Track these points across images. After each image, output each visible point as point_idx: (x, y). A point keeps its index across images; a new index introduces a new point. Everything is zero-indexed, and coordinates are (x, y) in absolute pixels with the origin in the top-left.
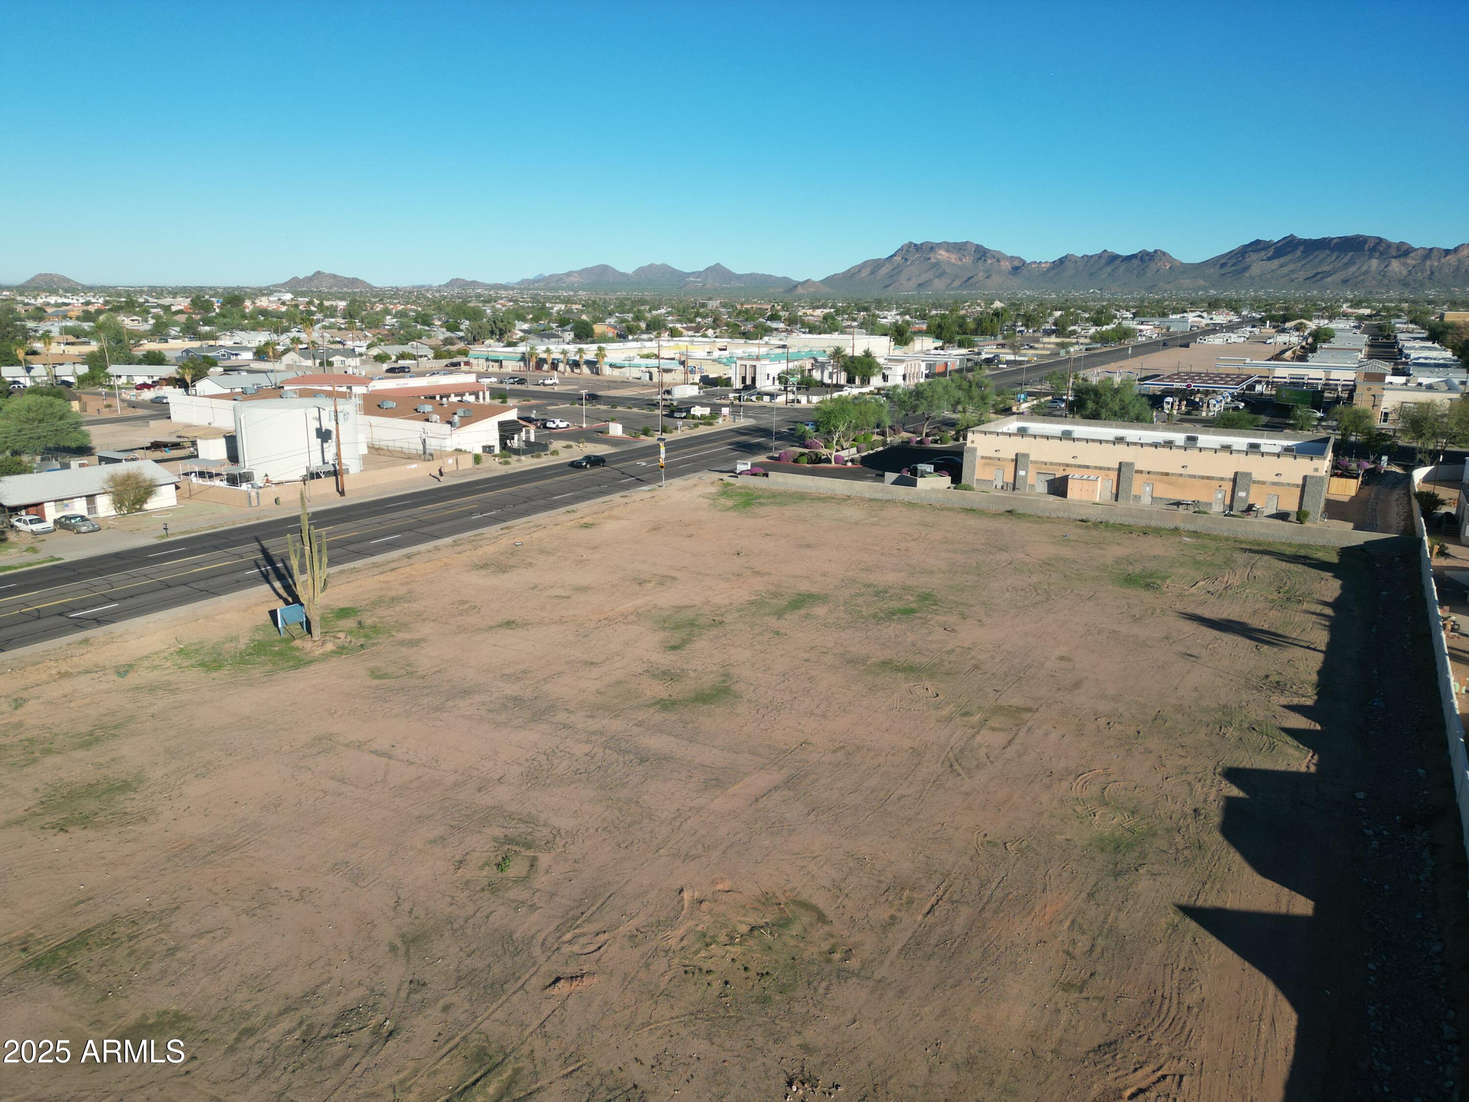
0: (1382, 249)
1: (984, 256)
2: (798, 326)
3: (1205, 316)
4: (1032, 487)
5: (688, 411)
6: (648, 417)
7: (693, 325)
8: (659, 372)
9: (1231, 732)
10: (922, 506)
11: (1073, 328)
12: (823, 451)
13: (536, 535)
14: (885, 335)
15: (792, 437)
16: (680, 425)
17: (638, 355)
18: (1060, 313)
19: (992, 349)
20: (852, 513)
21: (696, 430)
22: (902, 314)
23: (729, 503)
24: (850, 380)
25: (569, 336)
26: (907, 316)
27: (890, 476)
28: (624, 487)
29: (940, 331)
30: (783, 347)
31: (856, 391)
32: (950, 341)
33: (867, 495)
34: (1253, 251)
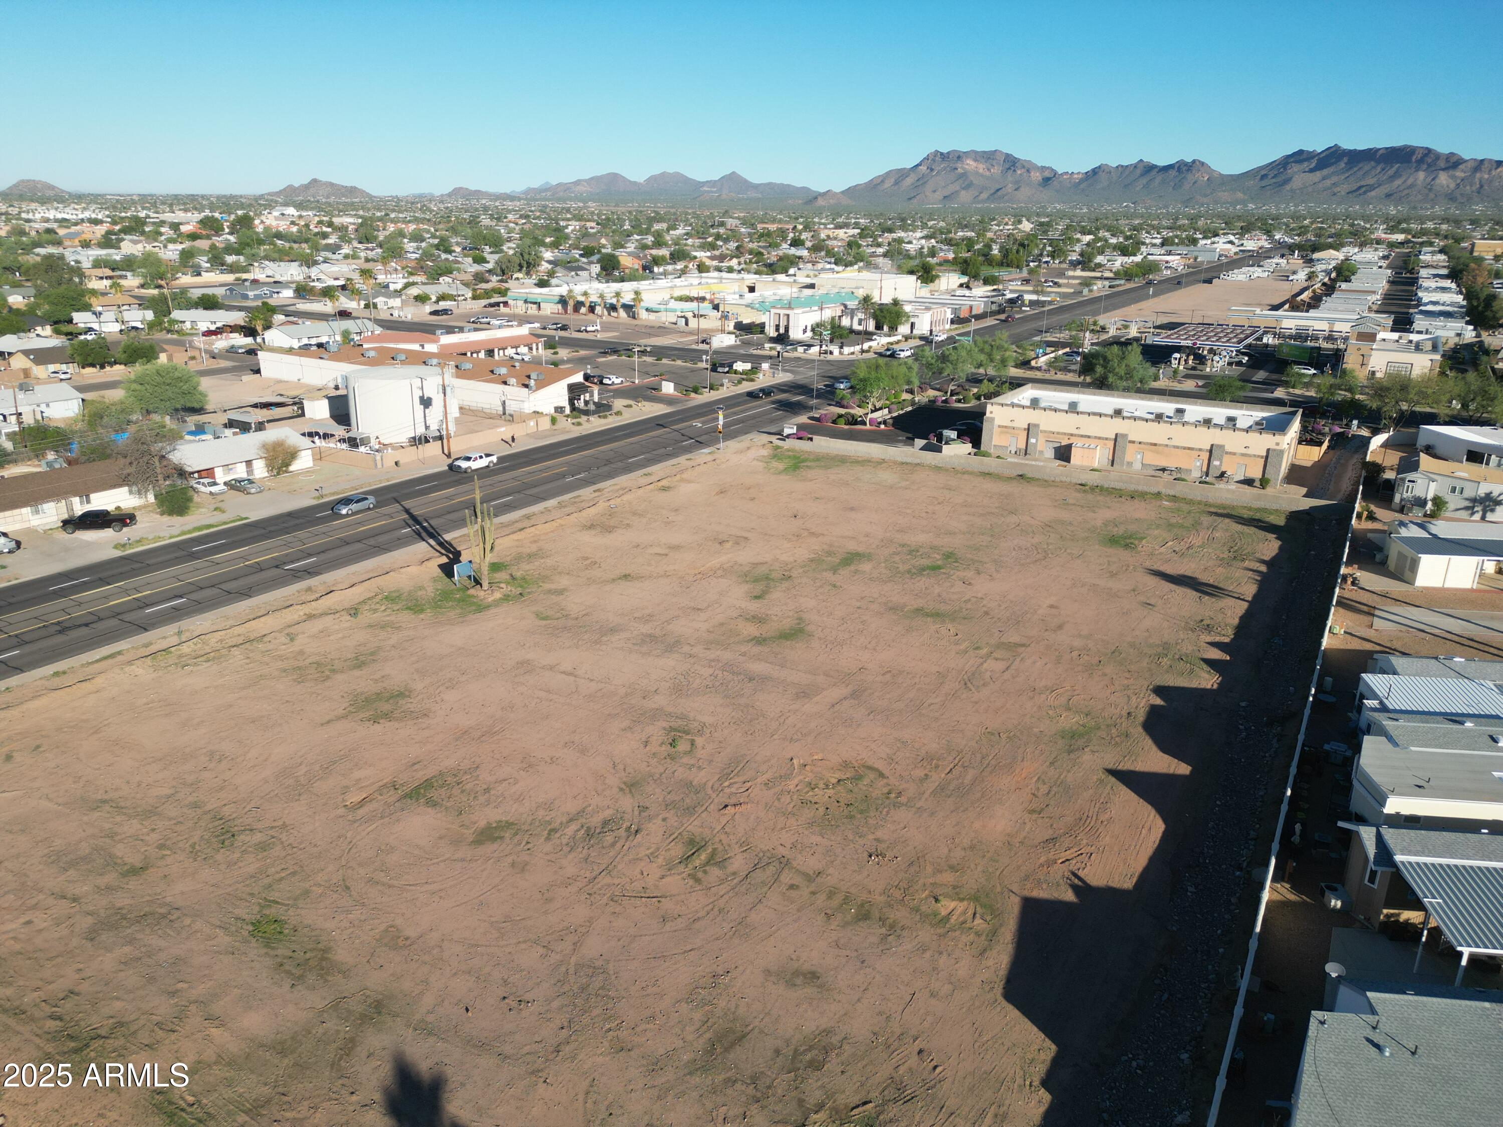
0: (1430, 160)
1: (1013, 166)
2: (823, 253)
3: (1236, 241)
4: (1041, 452)
5: (731, 366)
6: (692, 371)
7: (717, 253)
8: (694, 317)
9: (1165, 661)
10: (947, 470)
11: (1099, 259)
12: (858, 412)
13: (625, 498)
14: (911, 272)
15: (829, 394)
16: (725, 381)
17: (672, 298)
18: (1088, 238)
19: (1016, 285)
20: (887, 477)
21: (740, 386)
22: (927, 237)
23: (781, 466)
24: (879, 327)
25: (596, 269)
26: (933, 241)
27: (919, 442)
28: (688, 450)
29: (964, 267)
30: (812, 286)
31: (885, 340)
32: (975, 277)
33: (900, 459)
34: (1296, 162)
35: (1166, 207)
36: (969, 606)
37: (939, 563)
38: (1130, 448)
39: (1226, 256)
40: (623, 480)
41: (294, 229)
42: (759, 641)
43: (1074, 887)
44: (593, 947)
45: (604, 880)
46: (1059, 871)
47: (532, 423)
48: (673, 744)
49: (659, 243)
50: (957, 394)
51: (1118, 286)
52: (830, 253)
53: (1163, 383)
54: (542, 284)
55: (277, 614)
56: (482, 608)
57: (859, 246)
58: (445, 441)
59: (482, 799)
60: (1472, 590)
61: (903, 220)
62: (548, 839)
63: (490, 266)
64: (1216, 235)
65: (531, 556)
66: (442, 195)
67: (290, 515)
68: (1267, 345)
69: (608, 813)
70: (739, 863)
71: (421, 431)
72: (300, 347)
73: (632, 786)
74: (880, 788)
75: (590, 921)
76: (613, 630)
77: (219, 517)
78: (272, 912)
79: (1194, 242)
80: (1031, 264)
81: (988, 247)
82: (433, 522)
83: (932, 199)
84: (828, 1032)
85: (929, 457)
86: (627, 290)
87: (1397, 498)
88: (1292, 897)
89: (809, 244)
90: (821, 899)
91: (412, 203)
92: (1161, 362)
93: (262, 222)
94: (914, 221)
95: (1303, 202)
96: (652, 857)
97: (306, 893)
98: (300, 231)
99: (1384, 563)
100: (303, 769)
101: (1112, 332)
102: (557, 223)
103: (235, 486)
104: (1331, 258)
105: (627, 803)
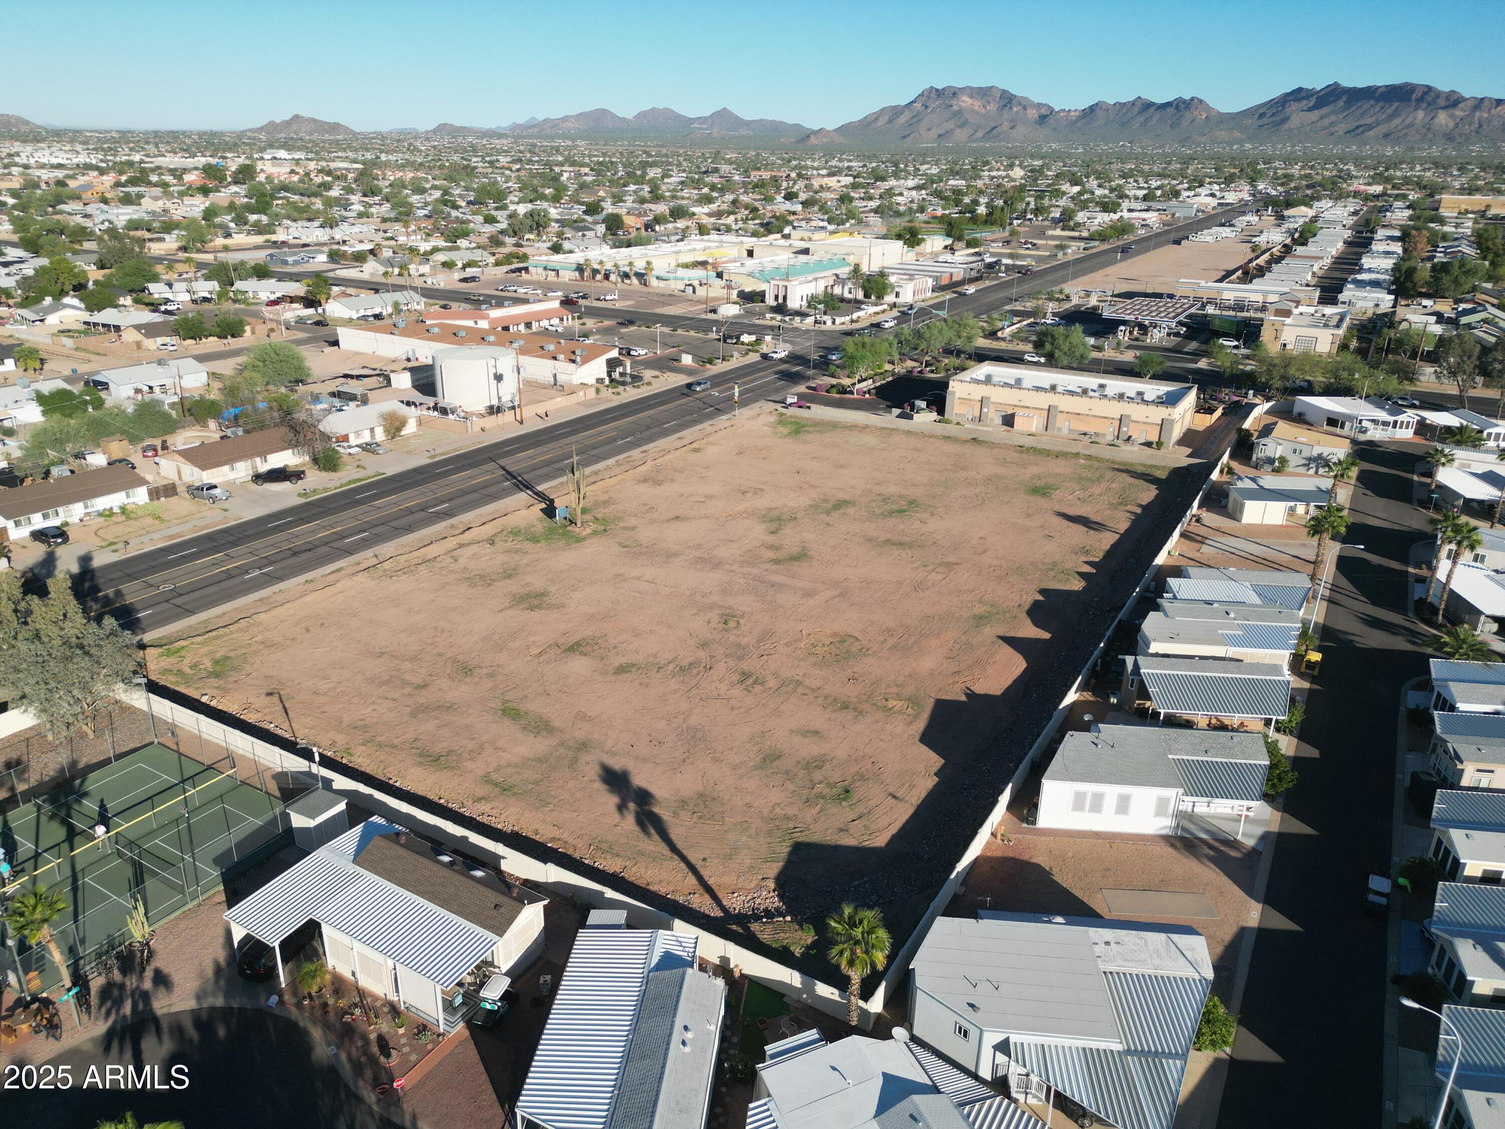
0: (1430, 99)
1: (1010, 102)
2: (816, 208)
3: (1218, 193)
4: (992, 419)
5: (738, 338)
6: (705, 342)
7: (714, 207)
8: (700, 285)
9: (1053, 574)
10: (917, 435)
11: (1081, 216)
12: (846, 382)
13: (667, 457)
14: (899, 237)
15: (823, 365)
16: (735, 354)
17: (678, 265)
18: (1077, 189)
19: (996, 248)
20: (870, 440)
21: (747, 357)
22: (918, 188)
23: (785, 430)
24: (867, 296)
25: (602, 229)
26: (923, 192)
27: (896, 411)
28: (710, 417)
29: (951, 228)
30: (806, 251)
31: (872, 309)
32: (959, 239)
33: (880, 425)
34: (1294, 100)
35: (1163, 146)
36: (923, 538)
37: (905, 507)
38: (1060, 418)
40: (662, 443)
41: (296, 178)
42: (776, 561)
43: (967, 695)
44: (694, 720)
45: (695, 691)
46: (960, 687)
47: (581, 394)
48: (725, 623)
49: (656, 197)
50: (931, 365)
51: (1092, 248)
52: (823, 209)
53: (1109, 354)
54: (555, 249)
55: (438, 544)
56: (580, 540)
57: (851, 199)
58: (518, 410)
60: (1281, 526)
62: (658, 672)
63: (501, 226)
64: (1201, 185)
65: (605, 503)
66: (426, 132)
68: (1206, 315)
69: (691, 659)
70: (772, 683)
71: (495, 402)
72: (358, 318)
73: (703, 645)
74: (856, 646)
75: (691, 710)
79: (1177, 194)
80: (1015, 222)
81: (976, 202)
82: (526, 477)
83: (926, 138)
84: (825, 755)
85: (903, 423)
86: (636, 256)
87: (1256, 458)
88: (1091, 699)
89: (803, 196)
91: (398, 141)
92: (1107, 333)
93: (262, 170)
95: (1300, 142)
96: (721, 680)
97: (525, 696)
98: (301, 181)
99: (1226, 506)
101: (1075, 301)
102: (552, 170)
104: (1300, 215)
105: (701, 654)
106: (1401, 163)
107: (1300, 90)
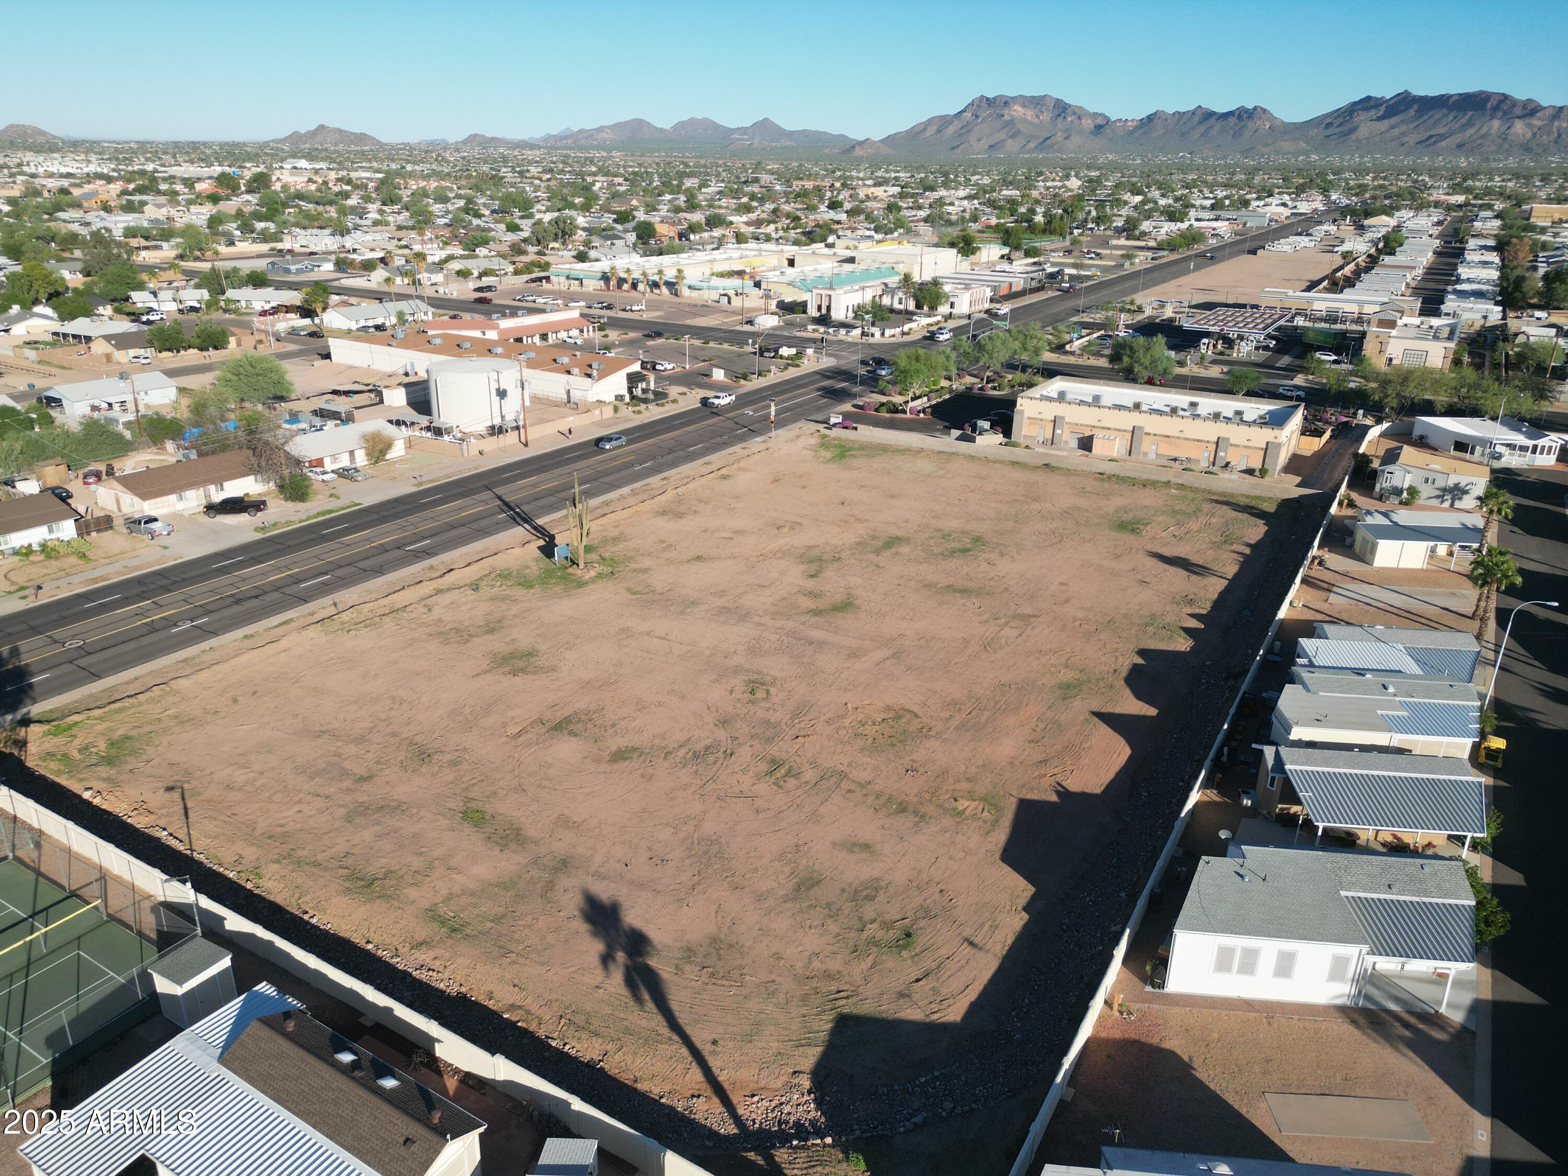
0: (1505, 108)
1: (1064, 112)
2: (862, 217)
3: (1290, 203)
4: (1066, 442)
5: (776, 351)
6: (740, 355)
7: (753, 216)
8: (737, 295)
9: (1151, 630)
10: (979, 459)
11: (1146, 226)
12: (898, 399)
13: (690, 486)
14: (952, 245)
15: (872, 382)
16: (773, 368)
17: (713, 274)
18: (1138, 198)
19: (1058, 257)
20: (925, 465)
21: (787, 372)
22: (970, 198)
23: (828, 455)
24: (919, 306)
25: (632, 237)
26: (976, 201)
27: (956, 433)
28: (742, 439)
29: (1007, 237)
30: (851, 260)
31: (925, 321)
32: (1017, 248)
33: (937, 449)
34: (1363, 109)
35: (1225, 157)
36: (992, 583)
37: (969, 546)
38: (1146, 440)
39: (1276, 221)
40: (686, 469)
41: (313, 187)
42: (816, 612)
43: (1058, 793)
44: (708, 828)
45: (711, 786)
46: (1048, 782)
47: (597, 412)
48: (752, 692)
49: (692, 206)
50: (993, 381)
51: (1160, 257)
52: (869, 218)
53: (1192, 369)
54: (581, 257)
55: (412, 589)
56: (581, 584)
57: (899, 209)
58: (522, 431)
59: (611, 731)
60: (1422, 570)
61: (946, 175)
62: (665, 759)
63: (526, 234)
64: (1271, 195)
65: (615, 540)
66: (457, 143)
67: (398, 501)
68: (1296, 328)
69: (708, 742)
70: (809, 775)
71: (497, 421)
72: (358, 329)
73: (724, 722)
74: (915, 725)
75: (705, 812)
76: (694, 603)
77: (334, 504)
78: (473, 805)
79: (1246, 203)
80: (1075, 231)
81: (1032, 211)
82: (525, 508)
83: (977, 149)
84: (877, 879)
85: (964, 446)
86: (667, 265)
87: (1378, 488)
88: (1217, 799)
89: (847, 206)
90: (871, 799)
91: (426, 152)
92: (1189, 347)
93: (278, 179)
94: (957, 176)
95: (1369, 152)
96: (744, 771)
97: (494, 794)
98: (318, 190)
99: (1351, 546)
100: (468, 710)
101: (1148, 312)
102: (584, 180)
103: (343, 473)
104: (1382, 224)
105: (721, 735)
106: (1479, 174)
107: (1369, 98)
